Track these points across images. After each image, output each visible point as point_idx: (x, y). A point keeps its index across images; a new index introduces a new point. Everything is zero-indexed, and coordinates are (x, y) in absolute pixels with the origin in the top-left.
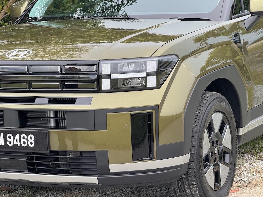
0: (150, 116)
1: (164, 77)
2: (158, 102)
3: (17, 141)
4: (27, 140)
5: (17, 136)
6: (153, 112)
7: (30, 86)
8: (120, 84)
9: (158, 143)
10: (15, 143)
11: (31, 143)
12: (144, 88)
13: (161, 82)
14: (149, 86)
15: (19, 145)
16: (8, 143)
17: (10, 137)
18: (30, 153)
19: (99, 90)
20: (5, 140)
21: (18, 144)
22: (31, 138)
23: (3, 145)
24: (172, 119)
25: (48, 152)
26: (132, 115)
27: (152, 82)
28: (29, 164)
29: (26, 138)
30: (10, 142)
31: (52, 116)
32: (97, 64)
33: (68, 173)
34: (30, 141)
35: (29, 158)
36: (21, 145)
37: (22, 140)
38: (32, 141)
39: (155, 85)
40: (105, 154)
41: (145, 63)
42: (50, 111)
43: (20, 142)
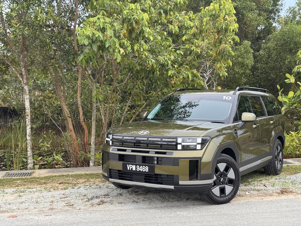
0: (197, 161)
1: (204, 145)
2: (201, 156)
5: (141, 166)
6: (198, 160)
7: (148, 146)
8: (185, 147)
9: (200, 174)
10: (140, 170)
11: (147, 170)
12: (195, 149)
13: (203, 147)
14: (197, 149)
16: (137, 169)
17: (138, 167)
18: (147, 174)
19: (176, 149)
21: (141, 170)
22: (147, 168)
23: (135, 170)
24: (207, 164)
25: (153, 174)
26: (190, 161)
27: (199, 147)
28: (145, 179)
30: (138, 169)
31: (156, 159)
32: (176, 138)
33: (161, 184)
34: (146, 169)
35: (146, 176)
37: (143, 169)
38: (147, 169)
39: (200, 148)
40: (178, 176)
41: (196, 139)
42: (155, 157)
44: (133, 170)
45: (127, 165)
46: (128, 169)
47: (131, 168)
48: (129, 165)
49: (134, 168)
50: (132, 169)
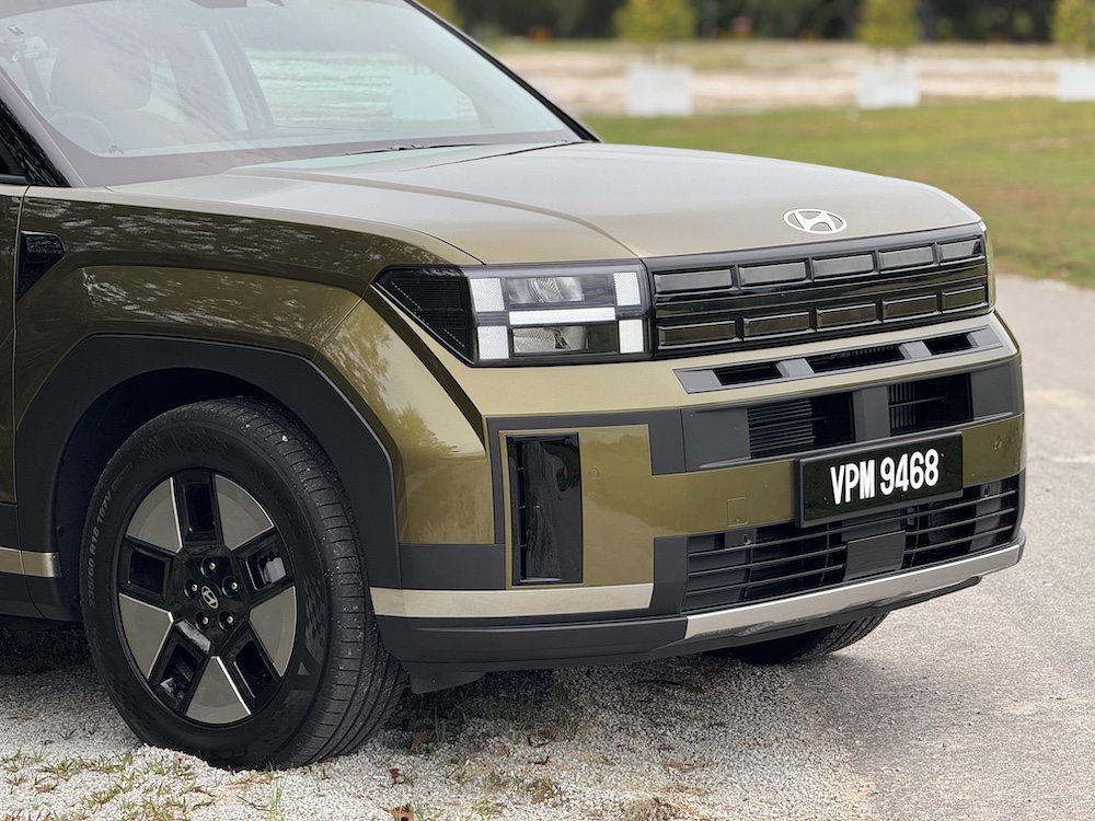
3: (901, 479)
4: (924, 467)
5: (905, 457)
10: (897, 483)
11: (931, 475)
15: (905, 489)
16: (883, 485)
17: (888, 467)
20: (878, 479)
21: (904, 484)
22: (932, 460)
23: (873, 495)
29: (921, 462)
30: (887, 484)
34: (929, 469)
36: (910, 486)
37: (913, 471)
38: (933, 467)
43: (909, 478)
44: (862, 497)
45: (833, 470)
46: (838, 501)
47: (850, 485)
48: (842, 467)
49: (865, 477)
50: (856, 491)
